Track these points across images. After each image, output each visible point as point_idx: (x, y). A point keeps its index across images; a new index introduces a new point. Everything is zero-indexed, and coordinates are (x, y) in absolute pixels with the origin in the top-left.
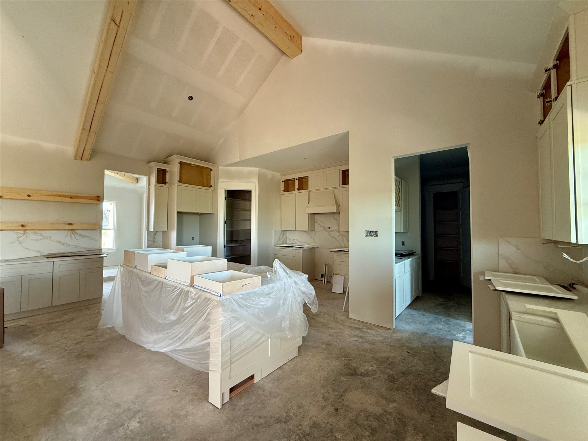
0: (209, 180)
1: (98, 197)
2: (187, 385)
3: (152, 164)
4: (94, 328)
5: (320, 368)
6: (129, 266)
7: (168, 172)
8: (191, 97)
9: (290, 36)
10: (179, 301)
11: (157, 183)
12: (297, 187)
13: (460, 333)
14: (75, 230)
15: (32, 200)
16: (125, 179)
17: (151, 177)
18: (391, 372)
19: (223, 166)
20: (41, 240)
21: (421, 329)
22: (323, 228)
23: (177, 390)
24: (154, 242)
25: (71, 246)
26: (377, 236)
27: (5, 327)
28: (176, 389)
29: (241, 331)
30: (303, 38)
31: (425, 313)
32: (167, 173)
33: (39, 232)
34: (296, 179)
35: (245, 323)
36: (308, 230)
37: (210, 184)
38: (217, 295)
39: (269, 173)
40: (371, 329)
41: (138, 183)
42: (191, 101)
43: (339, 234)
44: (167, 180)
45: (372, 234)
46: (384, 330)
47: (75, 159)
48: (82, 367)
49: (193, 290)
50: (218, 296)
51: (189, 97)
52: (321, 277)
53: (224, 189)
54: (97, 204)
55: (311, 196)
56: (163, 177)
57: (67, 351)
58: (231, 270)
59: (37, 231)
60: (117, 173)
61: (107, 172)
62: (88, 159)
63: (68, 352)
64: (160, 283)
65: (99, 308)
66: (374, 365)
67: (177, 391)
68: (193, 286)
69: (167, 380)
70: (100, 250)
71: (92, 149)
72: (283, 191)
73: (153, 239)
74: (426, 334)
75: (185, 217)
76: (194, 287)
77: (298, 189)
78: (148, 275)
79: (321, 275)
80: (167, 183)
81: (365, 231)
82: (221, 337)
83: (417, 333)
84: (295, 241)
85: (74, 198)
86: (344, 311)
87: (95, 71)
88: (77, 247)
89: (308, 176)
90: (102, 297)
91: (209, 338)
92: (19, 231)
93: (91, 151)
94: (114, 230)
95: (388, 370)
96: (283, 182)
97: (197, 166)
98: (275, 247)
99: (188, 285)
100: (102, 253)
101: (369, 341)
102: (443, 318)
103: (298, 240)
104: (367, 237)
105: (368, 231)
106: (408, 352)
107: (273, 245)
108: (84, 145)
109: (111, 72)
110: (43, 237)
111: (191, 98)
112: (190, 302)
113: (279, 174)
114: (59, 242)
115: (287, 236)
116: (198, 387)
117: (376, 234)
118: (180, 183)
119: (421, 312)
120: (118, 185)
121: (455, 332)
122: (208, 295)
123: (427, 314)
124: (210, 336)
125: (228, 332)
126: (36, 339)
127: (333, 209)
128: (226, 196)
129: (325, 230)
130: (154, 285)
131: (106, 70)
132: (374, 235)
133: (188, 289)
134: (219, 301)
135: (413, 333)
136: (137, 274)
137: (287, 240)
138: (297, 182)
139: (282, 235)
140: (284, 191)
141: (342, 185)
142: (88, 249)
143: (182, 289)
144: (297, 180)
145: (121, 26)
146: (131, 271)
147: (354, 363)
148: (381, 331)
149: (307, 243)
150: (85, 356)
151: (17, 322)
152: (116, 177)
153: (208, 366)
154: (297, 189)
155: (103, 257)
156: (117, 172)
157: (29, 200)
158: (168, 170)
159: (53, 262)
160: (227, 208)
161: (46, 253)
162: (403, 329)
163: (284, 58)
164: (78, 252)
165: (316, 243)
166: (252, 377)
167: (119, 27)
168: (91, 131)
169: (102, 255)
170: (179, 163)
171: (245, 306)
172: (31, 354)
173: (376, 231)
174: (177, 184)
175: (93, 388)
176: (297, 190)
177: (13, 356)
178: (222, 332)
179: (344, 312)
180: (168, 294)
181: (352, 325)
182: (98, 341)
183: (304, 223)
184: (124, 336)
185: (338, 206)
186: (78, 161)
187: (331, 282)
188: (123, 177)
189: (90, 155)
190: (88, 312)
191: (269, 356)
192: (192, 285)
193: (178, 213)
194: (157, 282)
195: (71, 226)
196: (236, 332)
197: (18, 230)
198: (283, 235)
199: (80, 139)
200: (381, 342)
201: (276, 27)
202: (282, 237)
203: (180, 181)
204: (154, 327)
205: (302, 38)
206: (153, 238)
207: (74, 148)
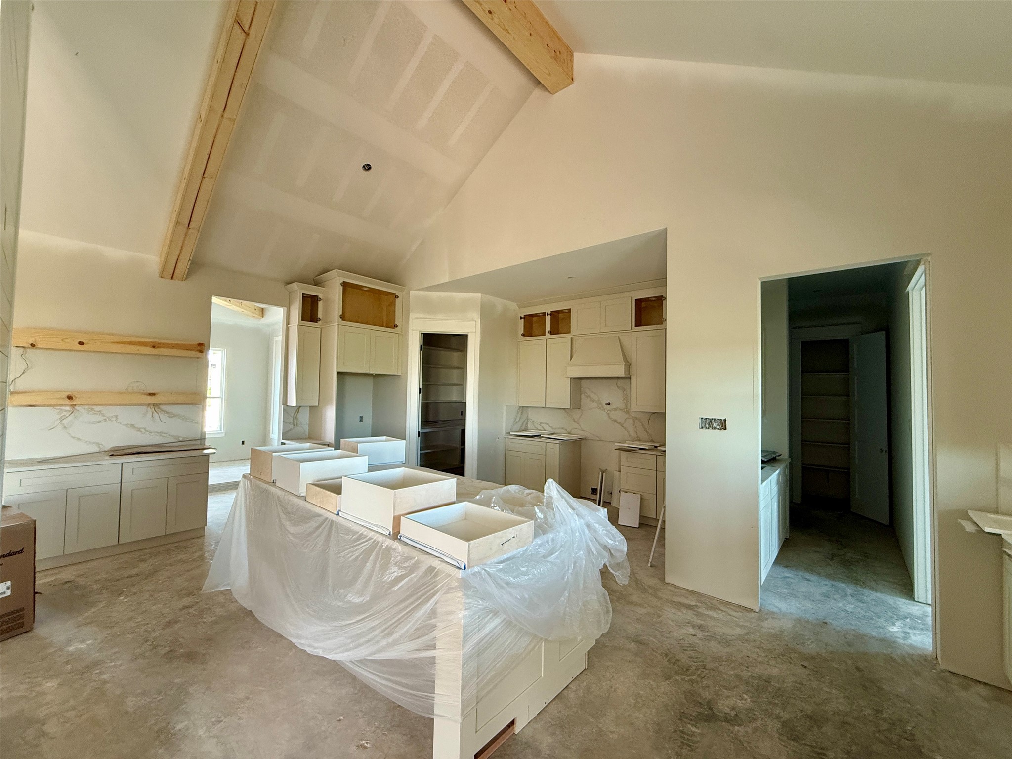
0: (392, 313)
1: (200, 345)
2: (384, 734)
3: (295, 286)
4: (194, 590)
5: (639, 700)
6: (260, 479)
7: (320, 300)
8: (368, 165)
9: (555, 52)
10: (369, 565)
11: (302, 320)
12: (549, 329)
13: (894, 624)
14: (162, 404)
15: (84, 351)
16: (243, 310)
17: (291, 307)
18: (786, 716)
19: (416, 290)
20: (100, 422)
21: (813, 611)
22: (596, 404)
23: (366, 744)
24: (294, 425)
25: (151, 433)
26: (725, 429)
27: (36, 591)
28: (364, 742)
29: (496, 634)
30: (577, 56)
31: (808, 575)
32: (319, 302)
33: (97, 408)
34: (548, 314)
35: (505, 616)
36: (569, 407)
37: (395, 322)
38: (457, 565)
39: (499, 303)
40: (714, 608)
41: (263, 317)
42: (367, 173)
43: (627, 416)
44: (320, 315)
45: (715, 425)
46: (741, 612)
47: (161, 277)
48: (177, 681)
49: (400, 547)
50: (460, 568)
51: (364, 166)
52: (592, 493)
53: (420, 331)
54: (198, 358)
55: (576, 346)
56: (311, 311)
57: (148, 643)
58: (466, 502)
59: (93, 407)
60: (230, 301)
61: (215, 300)
62: (184, 279)
63: (150, 645)
64: (326, 522)
65: (201, 549)
66: (745, 696)
67: (366, 747)
68: (399, 537)
69: (342, 718)
70: (202, 440)
71: (191, 259)
72: (522, 335)
73: (294, 421)
74: (826, 623)
75: (348, 379)
76: (400, 539)
77: (551, 333)
78: (301, 502)
79: (592, 488)
80: (320, 320)
81: (700, 419)
82: (462, 650)
83: (808, 622)
84: (542, 425)
85: (158, 347)
86: (651, 566)
87: (203, 117)
88: (163, 435)
89: (570, 309)
90: (205, 527)
91: (434, 647)
92: (62, 407)
93: (190, 262)
94: (222, 399)
95: (778, 710)
96: (523, 320)
97: (371, 290)
98: (506, 437)
99: (387, 535)
100: (205, 447)
101: (719, 637)
102: (848, 586)
103: (548, 425)
104: (704, 430)
105: (706, 418)
106: (805, 667)
107: (504, 432)
108: (178, 253)
109: (230, 119)
110: (105, 418)
111: (367, 168)
112: (394, 572)
113: (515, 304)
114: (132, 426)
115: (528, 416)
116: (405, 737)
117: (723, 425)
118: (342, 320)
119: (800, 573)
120: (230, 320)
121: (881, 622)
122: (436, 563)
123: (814, 578)
124: (435, 644)
125: (476, 639)
126: (90, 613)
127: (620, 371)
128: (422, 344)
129: (600, 408)
130: (313, 524)
131: (222, 116)
132: (718, 427)
133: (389, 542)
134: (461, 578)
135: (799, 620)
136: (278, 497)
137: (527, 424)
138: (548, 319)
139: (520, 413)
140: (524, 335)
141: (636, 326)
142: (181, 439)
143: (375, 540)
144: (549, 316)
145: (252, 32)
146: (266, 491)
147: (704, 688)
148: (734, 613)
149: (566, 429)
150: (181, 655)
151: (56, 574)
152: (229, 307)
153: (432, 705)
154: (548, 332)
155: (209, 455)
156: (230, 299)
157: (80, 351)
158: (320, 296)
159: (122, 463)
160: (423, 364)
161: (108, 446)
162: (775, 610)
163: (537, 92)
164: (165, 445)
165: (583, 431)
166: (513, 723)
167: (247, 34)
168: (191, 226)
169: (206, 451)
170: (342, 285)
171: (508, 583)
172: (83, 646)
173: (723, 418)
174: (338, 322)
175: (201, 732)
176: (549, 334)
177: (52, 650)
178: (463, 640)
179: (652, 570)
180: (342, 546)
181: (676, 599)
182: (204, 620)
183: (561, 395)
184: (251, 611)
185: (628, 365)
186: (167, 281)
187: (610, 503)
188: (239, 307)
189: (187, 271)
190: (182, 556)
191: (542, 676)
192: (396, 535)
193: (339, 373)
194: (321, 519)
195: (153, 398)
196: (488, 637)
197: (60, 405)
198: (522, 414)
199: (171, 241)
200: (742, 639)
201: (531, 34)
202: (520, 418)
203: (343, 317)
204: (312, 608)
205: (573, 55)
206: (293, 419)
207: (160, 257)
